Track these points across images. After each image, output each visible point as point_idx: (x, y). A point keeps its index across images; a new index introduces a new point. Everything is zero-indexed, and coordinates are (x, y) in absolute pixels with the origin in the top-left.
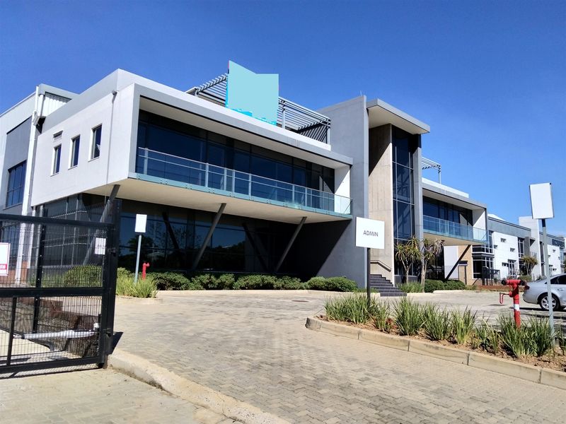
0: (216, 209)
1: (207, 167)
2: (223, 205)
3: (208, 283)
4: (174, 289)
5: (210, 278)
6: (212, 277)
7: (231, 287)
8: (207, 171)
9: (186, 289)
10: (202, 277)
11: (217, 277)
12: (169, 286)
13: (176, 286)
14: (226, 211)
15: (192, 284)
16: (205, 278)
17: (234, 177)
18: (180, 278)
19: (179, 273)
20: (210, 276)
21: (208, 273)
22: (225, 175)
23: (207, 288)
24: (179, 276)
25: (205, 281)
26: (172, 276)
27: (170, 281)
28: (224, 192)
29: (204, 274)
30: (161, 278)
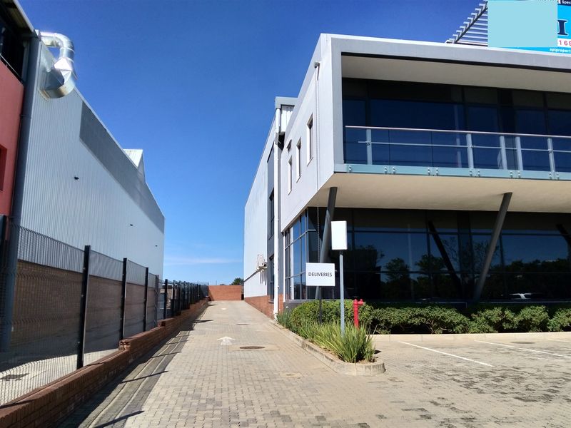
0: (495, 205)
1: (469, 138)
2: (507, 196)
3: (500, 322)
4: (444, 332)
5: (503, 314)
6: (507, 312)
7: (543, 327)
8: (470, 146)
9: (465, 331)
10: (488, 312)
11: (516, 311)
12: (436, 328)
13: (449, 328)
14: (514, 206)
15: (473, 324)
16: (495, 314)
17: (519, 149)
18: (451, 315)
19: (449, 307)
20: (503, 310)
21: (497, 306)
22: (503, 147)
23: (501, 330)
24: (449, 312)
25: (495, 319)
26: (438, 313)
27: (436, 320)
28: (505, 172)
29: (491, 308)
30: (421, 315)
